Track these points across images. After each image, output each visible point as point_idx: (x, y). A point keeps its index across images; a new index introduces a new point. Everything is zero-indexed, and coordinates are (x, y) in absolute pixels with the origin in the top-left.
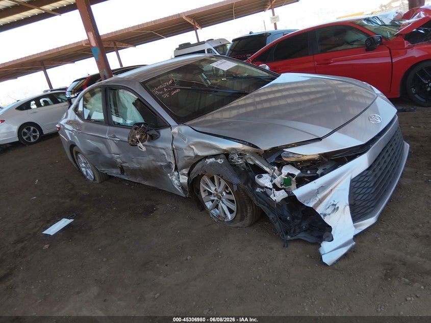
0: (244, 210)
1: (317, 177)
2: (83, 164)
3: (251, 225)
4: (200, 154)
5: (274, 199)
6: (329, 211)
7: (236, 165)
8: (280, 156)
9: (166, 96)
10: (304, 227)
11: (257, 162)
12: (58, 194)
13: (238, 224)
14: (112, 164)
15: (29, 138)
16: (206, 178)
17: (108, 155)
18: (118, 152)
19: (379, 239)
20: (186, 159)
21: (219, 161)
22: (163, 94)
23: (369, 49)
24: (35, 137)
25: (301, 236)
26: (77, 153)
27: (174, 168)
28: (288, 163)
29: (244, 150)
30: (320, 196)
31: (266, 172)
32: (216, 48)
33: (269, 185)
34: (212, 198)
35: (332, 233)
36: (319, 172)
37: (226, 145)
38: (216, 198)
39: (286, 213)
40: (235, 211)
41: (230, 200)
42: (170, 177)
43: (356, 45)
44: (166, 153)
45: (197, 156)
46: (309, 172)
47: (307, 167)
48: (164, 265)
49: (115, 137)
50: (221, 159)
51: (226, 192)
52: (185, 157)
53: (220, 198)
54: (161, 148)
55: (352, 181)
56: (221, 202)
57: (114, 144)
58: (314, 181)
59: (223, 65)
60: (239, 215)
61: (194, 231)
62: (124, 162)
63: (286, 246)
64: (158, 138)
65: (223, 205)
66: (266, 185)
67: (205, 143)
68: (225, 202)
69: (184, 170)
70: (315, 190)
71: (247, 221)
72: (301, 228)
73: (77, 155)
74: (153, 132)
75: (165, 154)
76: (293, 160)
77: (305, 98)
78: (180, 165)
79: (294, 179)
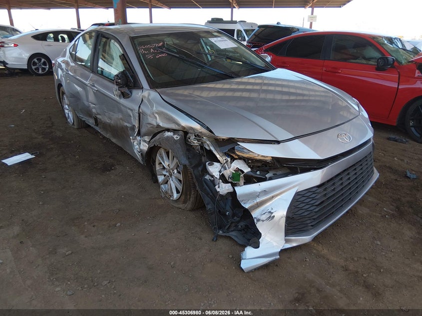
0: (188, 193)
1: (265, 180)
2: (67, 106)
3: (192, 210)
4: (161, 124)
5: (218, 190)
6: (264, 217)
7: (192, 146)
8: (233, 148)
9: (150, 57)
10: (240, 227)
11: (212, 149)
12: (35, 128)
13: (181, 206)
14: (89, 113)
15: (37, 69)
16: (162, 151)
17: (86, 103)
18: (95, 102)
19: (308, 260)
20: (149, 126)
21: (175, 137)
22: (147, 54)
23: (379, 69)
24: (44, 69)
25: (233, 234)
26: (63, 93)
27: (136, 133)
28: (240, 158)
29: (201, 133)
30: (258, 200)
31: (218, 161)
32: (246, 31)
33: (217, 175)
34: (164, 173)
35: (260, 240)
36: (268, 176)
37: (186, 122)
38: (167, 174)
39: (228, 208)
40: (181, 191)
41: (179, 180)
42: (132, 141)
43: (373, 61)
44: (133, 114)
45: (158, 126)
46: (258, 173)
47: (259, 167)
48: (92, 225)
49: (94, 86)
50: (178, 135)
51: (178, 171)
52: (148, 124)
53: (171, 175)
54: (129, 109)
55: (297, 194)
56: (171, 179)
57: (92, 93)
58: (260, 183)
59: (222, 43)
60: (183, 197)
61: (138, 201)
62: (98, 114)
63: (215, 240)
64: (129, 97)
65: (172, 182)
66: (214, 174)
67: (167, 115)
68: (174, 179)
69: (146, 137)
70: (256, 193)
71: (189, 205)
72: (237, 226)
73: (63, 96)
74: (125, 90)
75: (132, 116)
76: (245, 155)
77: (286, 97)
78: (143, 130)
79: (242, 175)
